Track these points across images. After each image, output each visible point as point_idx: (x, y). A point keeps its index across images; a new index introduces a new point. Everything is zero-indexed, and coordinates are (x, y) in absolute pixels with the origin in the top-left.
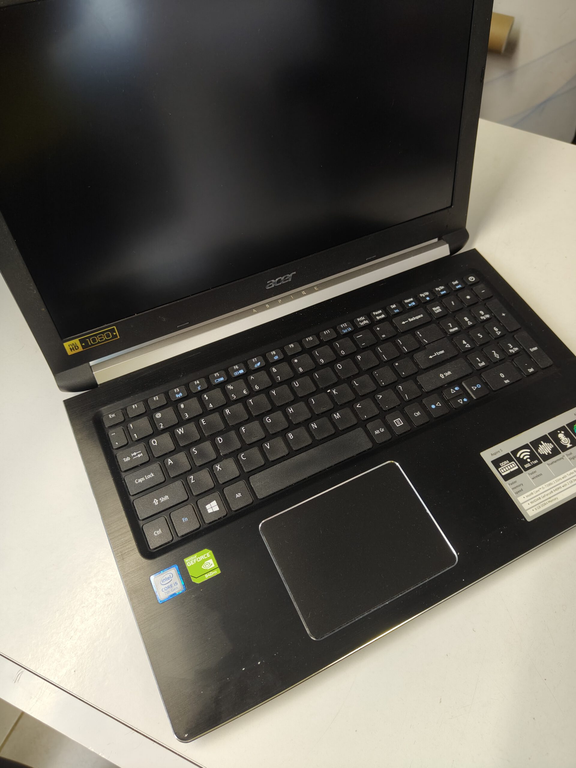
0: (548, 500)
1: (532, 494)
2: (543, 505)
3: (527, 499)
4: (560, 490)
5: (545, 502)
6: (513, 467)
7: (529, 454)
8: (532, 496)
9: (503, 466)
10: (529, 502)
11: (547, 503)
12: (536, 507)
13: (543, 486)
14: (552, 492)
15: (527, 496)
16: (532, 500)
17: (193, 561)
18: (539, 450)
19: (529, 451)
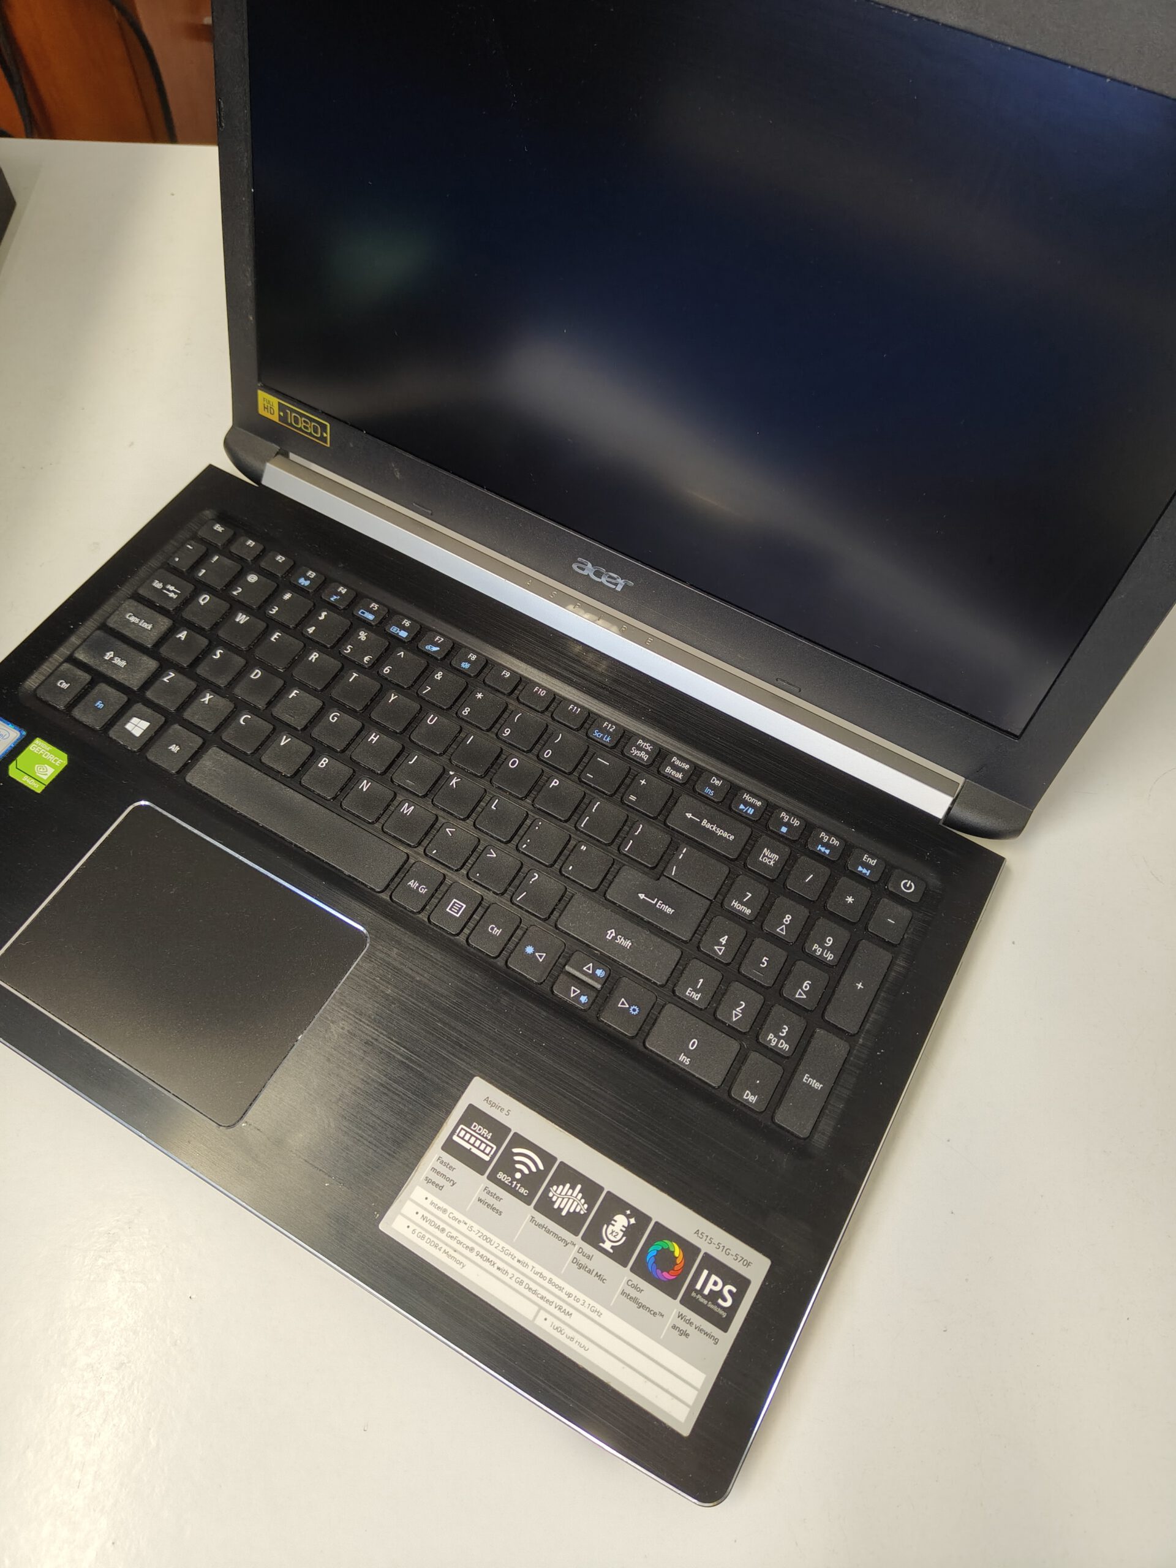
0: (448, 1249)
1: (445, 1211)
2: (430, 1242)
3: (426, 1204)
4: (486, 1265)
5: (441, 1245)
6: (483, 1152)
7: (534, 1169)
8: (439, 1213)
9: (475, 1131)
10: (422, 1212)
11: (440, 1250)
12: (419, 1230)
13: (476, 1227)
14: (472, 1250)
15: (432, 1203)
16: (430, 1217)
17: (40, 750)
18: (555, 1187)
19: (541, 1167)
